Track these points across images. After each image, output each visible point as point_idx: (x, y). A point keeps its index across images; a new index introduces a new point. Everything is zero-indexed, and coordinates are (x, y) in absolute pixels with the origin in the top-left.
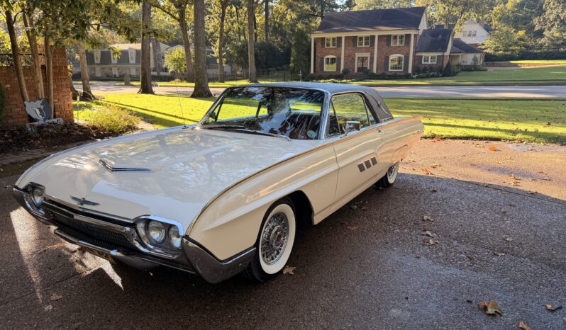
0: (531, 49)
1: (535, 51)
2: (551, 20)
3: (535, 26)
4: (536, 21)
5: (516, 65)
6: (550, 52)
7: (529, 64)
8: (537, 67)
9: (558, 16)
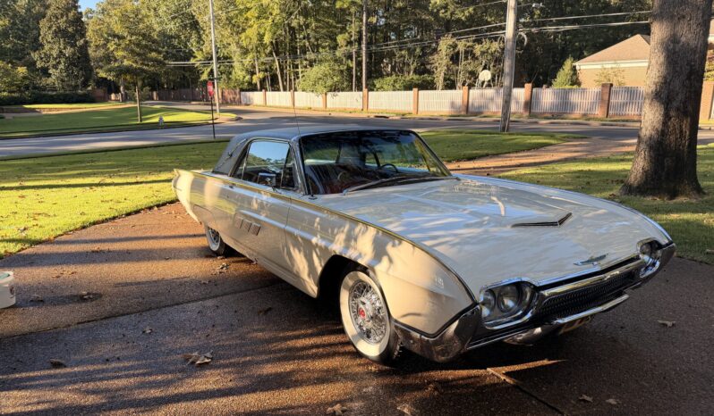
0: (44, 90)
1: (50, 93)
2: (55, 56)
3: (35, 62)
4: (35, 56)
5: (33, 110)
6: (67, 95)
7: (50, 109)
8: (60, 112)
9: (61, 52)
